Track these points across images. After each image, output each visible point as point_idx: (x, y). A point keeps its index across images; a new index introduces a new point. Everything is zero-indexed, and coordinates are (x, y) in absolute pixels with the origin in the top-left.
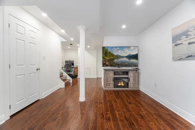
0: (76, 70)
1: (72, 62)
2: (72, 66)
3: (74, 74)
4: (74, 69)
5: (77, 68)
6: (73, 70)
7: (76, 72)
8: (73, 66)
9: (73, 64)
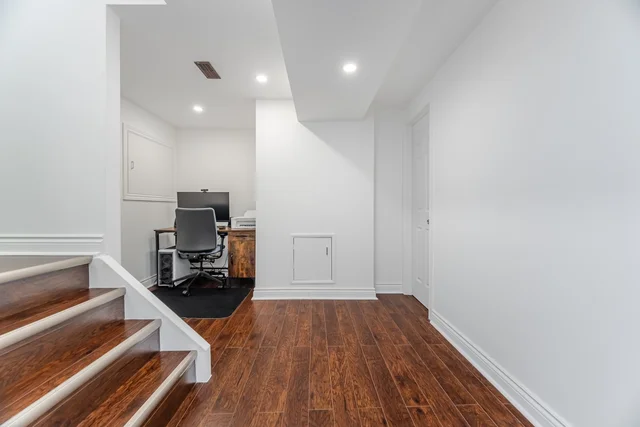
0: (240, 247)
1: (220, 202)
2: (218, 224)
3: (230, 269)
4: (231, 244)
5: (248, 235)
6: (226, 243)
7: (240, 260)
8: (226, 224)
9: (224, 214)
